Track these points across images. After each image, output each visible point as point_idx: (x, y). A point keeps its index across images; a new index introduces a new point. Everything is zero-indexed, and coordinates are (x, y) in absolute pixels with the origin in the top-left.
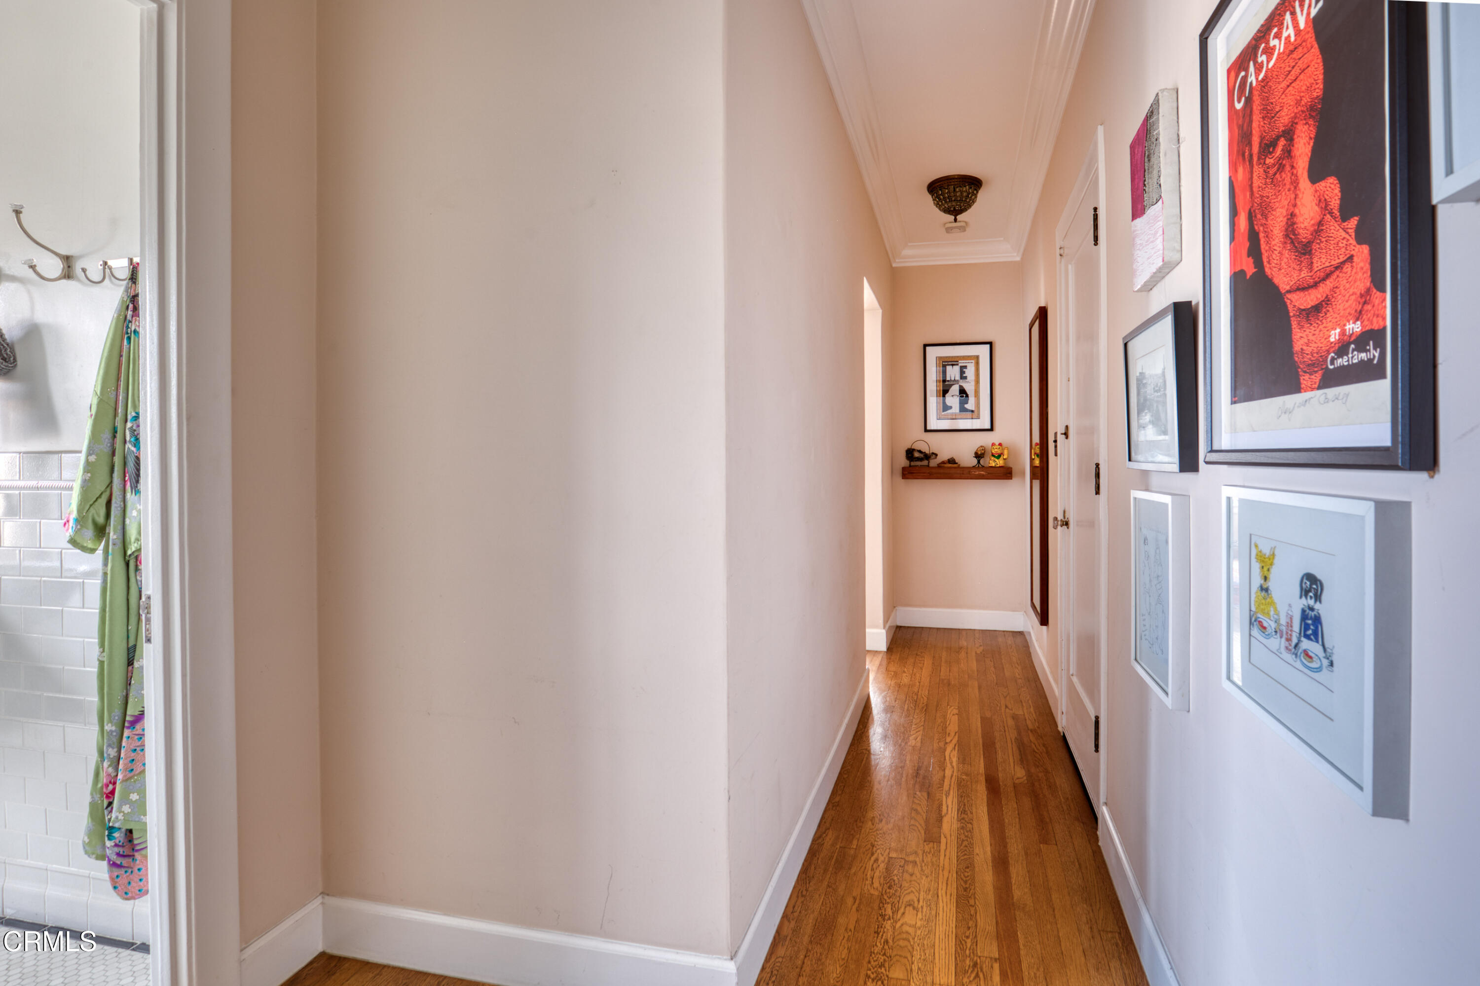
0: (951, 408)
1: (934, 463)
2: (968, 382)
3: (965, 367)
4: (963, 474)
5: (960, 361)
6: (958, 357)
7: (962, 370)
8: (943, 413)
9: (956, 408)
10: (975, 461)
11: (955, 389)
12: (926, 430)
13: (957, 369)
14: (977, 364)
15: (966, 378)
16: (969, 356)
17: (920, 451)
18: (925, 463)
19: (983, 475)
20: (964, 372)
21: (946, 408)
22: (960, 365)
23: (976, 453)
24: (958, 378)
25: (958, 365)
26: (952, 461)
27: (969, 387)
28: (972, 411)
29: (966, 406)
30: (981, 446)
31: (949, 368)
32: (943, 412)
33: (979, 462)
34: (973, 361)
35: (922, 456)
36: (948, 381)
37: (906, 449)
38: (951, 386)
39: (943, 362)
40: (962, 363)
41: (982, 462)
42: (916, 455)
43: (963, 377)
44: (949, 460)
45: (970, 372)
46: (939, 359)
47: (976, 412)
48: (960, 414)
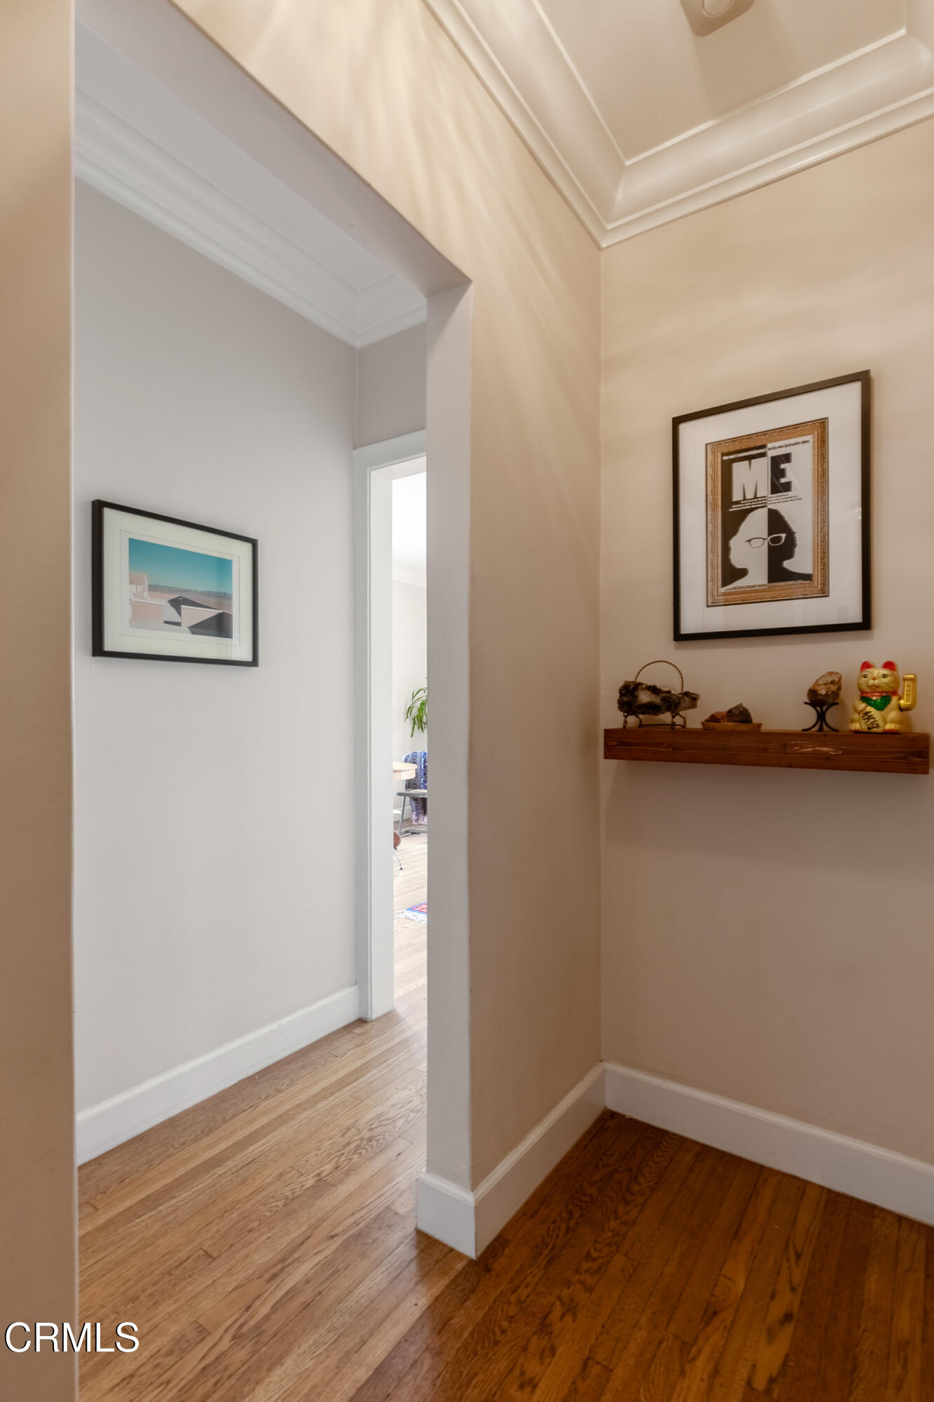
0: (743, 573)
1: (694, 719)
2: (793, 499)
3: (787, 458)
4: (765, 750)
5: (770, 445)
6: (764, 433)
7: (778, 465)
8: (722, 590)
9: (758, 575)
10: (805, 718)
11: (756, 524)
12: (679, 637)
13: (762, 467)
14: (822, 443)
15: (787, 487)
16: (796, 426)
17: (654, 690)
18: (666, 717)
19: (828, 757)
20: (782, 473)
21: (731, 573)
22: (771, 454)
23: (813, 693)
24: (764, 490)
25: (763, 455)
26: (740, 715)
27: (798, 512)
28: (808, 577)
29: (787, 564)
30: (830, 673)
31: (739, 469)
32: (724, 584)
33: (821, 717)
34: (809, 438)
35: (657, 700)
36: (738, 502)
37: (621, 684)
38: (744, 514)
39: (723, 455)
40: (775, 449)
41: (831, 716)
42: (644, 697)
43: (779, 485)
44: (730, 712)
45: (800, 472)
46: (712, 447)
47: (817, 580)
48: (770, 590)
